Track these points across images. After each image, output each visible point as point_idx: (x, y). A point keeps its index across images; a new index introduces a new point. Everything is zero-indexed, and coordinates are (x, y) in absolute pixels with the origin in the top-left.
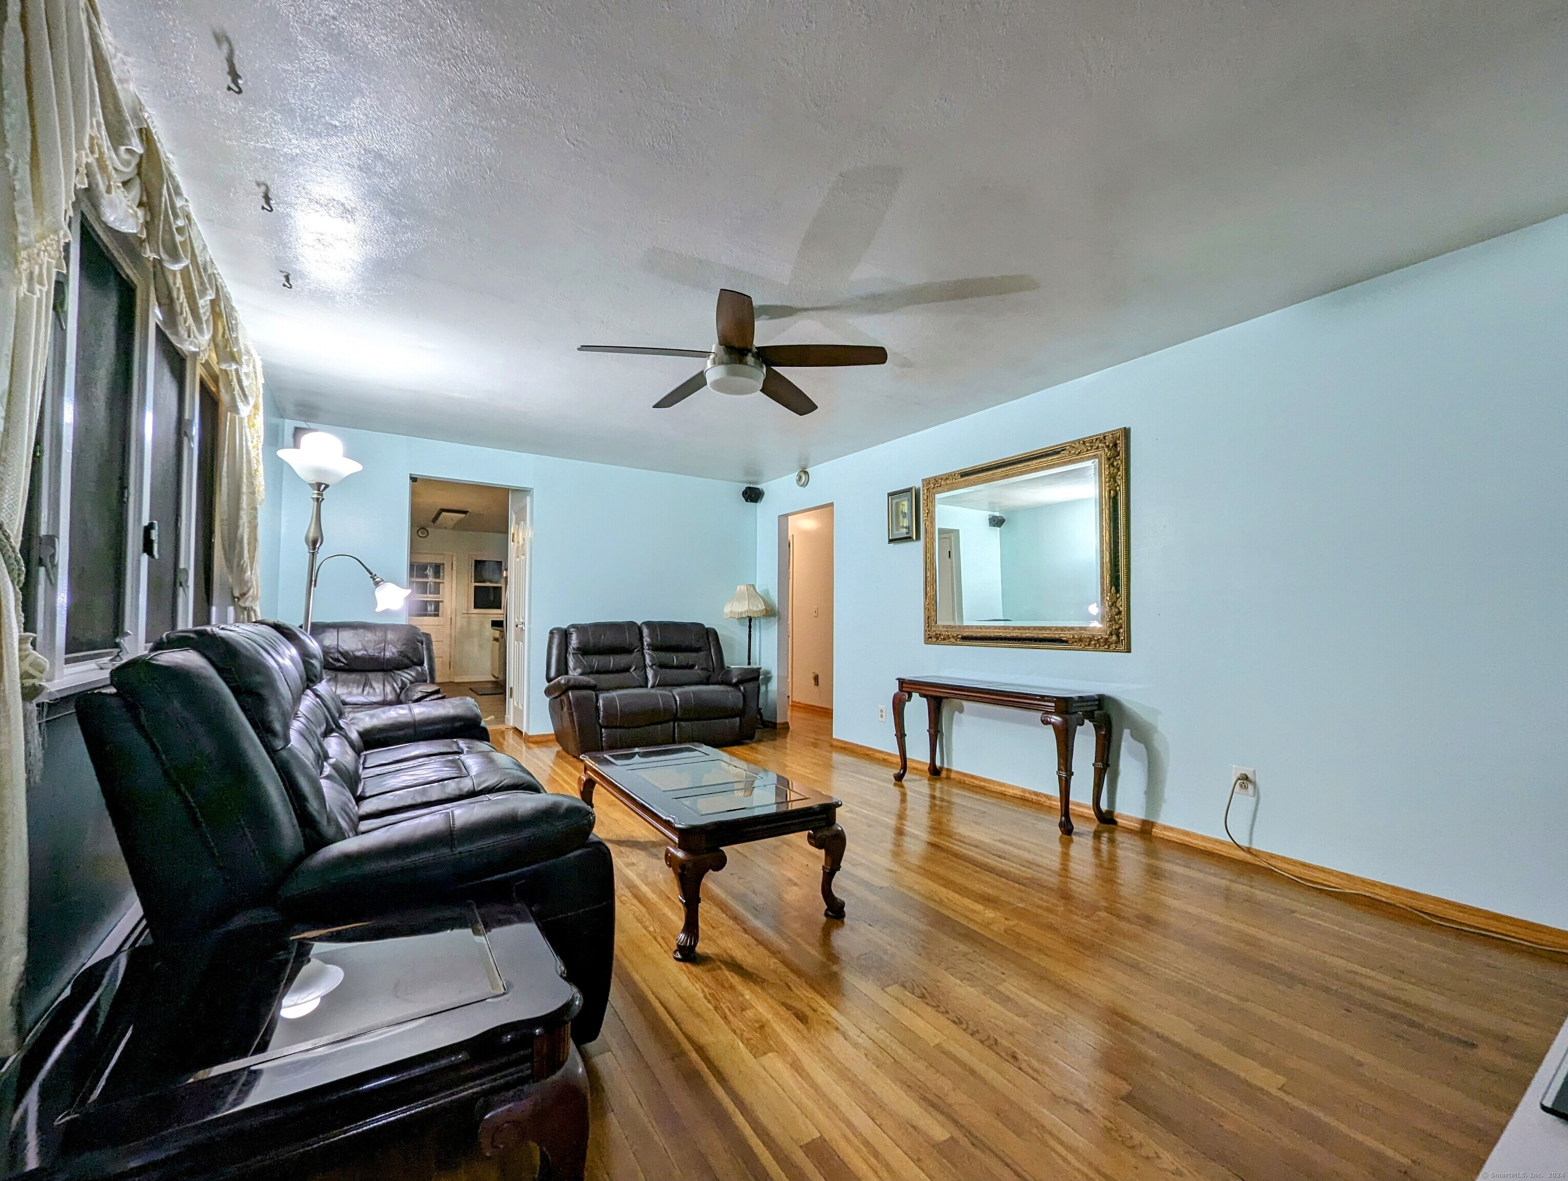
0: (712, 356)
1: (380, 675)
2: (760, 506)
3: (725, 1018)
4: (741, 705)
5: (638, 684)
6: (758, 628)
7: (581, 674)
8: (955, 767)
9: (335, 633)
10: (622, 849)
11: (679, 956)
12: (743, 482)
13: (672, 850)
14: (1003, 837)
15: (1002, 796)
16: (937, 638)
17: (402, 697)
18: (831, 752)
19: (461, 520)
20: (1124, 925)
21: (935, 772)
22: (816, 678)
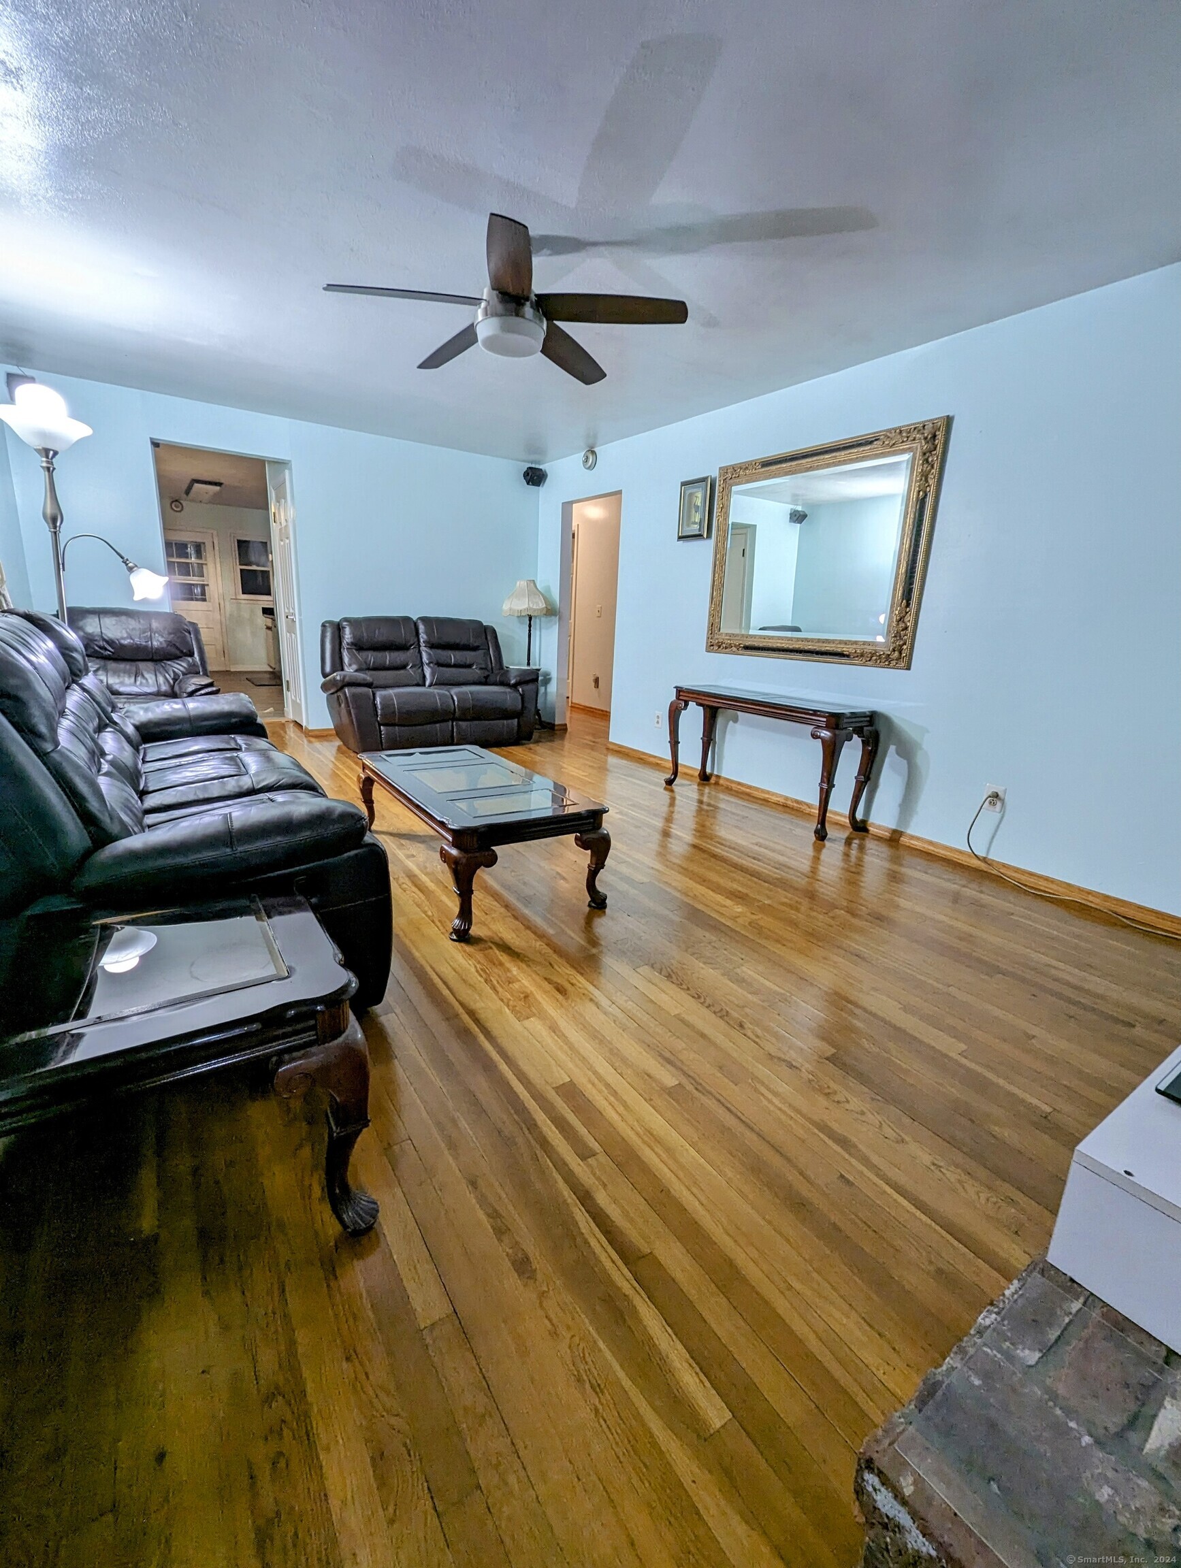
0: (483, 304)
1: (150, 665)
2: (542, 490)
3: (494, 988)
4: (520, 707)
5: (415, 682)
6: (538, 626)
7: (356, 671)
8: (723, 775)
9: (97, 620)
10: (403, 842)
11: (455, 938)
12: (524, 461)
13: (446, 848)
14: (761, 841)
15: (765, 802)
16: (719, 647)
17: (177, 688)
18: (606, 756)
19: (216, 494)
20: (855, 921)
21: (705, 777)
22: (597, 681)
